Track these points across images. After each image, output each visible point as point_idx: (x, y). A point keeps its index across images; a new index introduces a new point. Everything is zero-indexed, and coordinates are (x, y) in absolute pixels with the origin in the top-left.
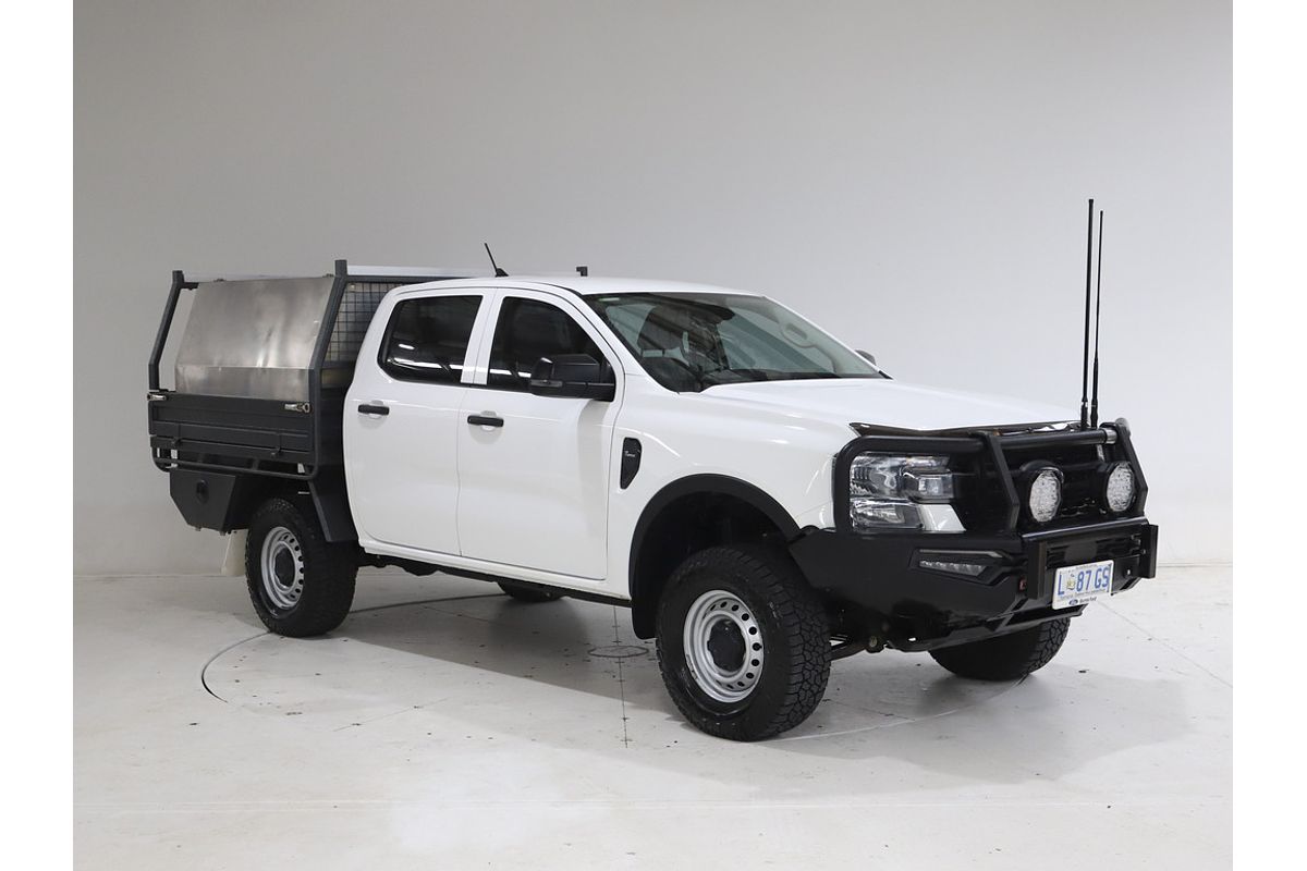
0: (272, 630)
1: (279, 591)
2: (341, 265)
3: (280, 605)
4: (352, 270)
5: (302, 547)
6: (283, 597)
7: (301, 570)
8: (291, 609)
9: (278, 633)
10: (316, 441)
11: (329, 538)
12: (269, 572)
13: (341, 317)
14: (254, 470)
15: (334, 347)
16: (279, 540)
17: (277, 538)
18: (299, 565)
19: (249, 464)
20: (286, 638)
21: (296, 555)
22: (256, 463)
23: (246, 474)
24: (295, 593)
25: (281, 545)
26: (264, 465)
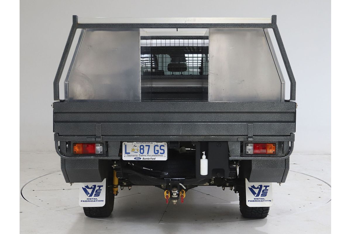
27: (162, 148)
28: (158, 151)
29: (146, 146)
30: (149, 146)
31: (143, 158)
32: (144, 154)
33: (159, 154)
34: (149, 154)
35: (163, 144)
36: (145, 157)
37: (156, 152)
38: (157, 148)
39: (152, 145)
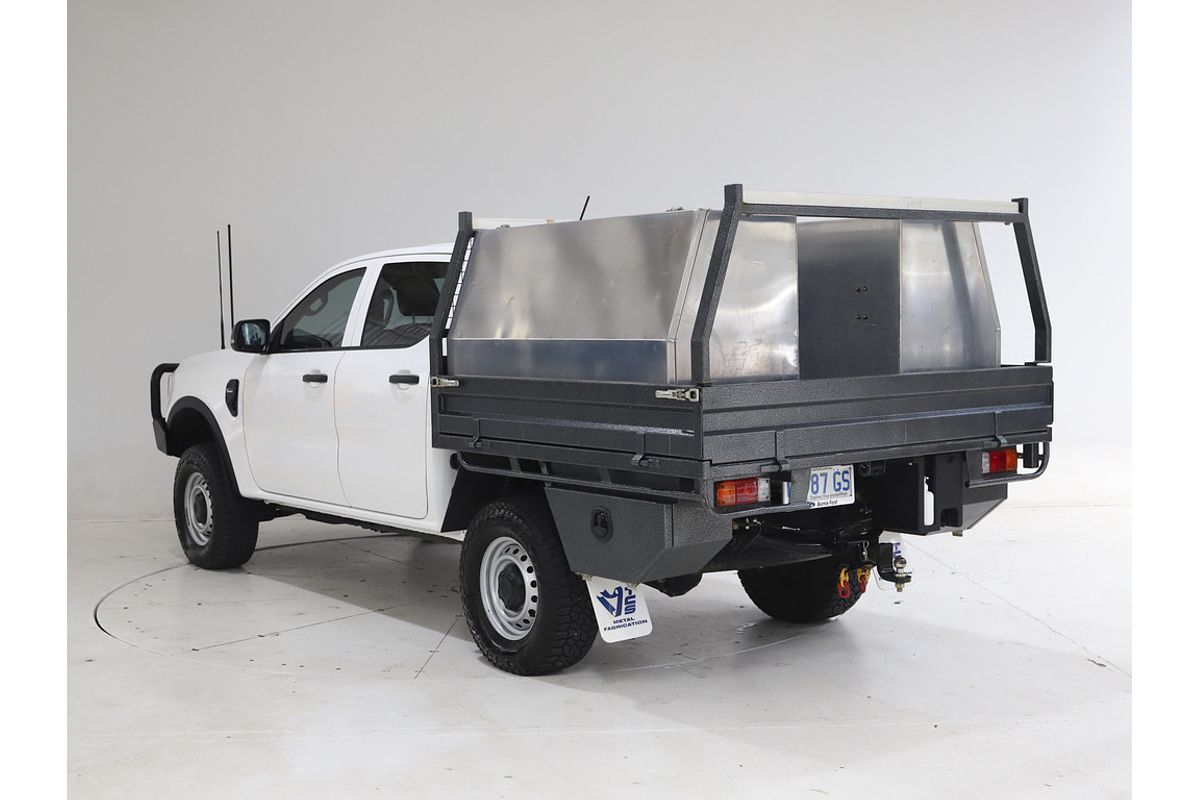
27: (846, 476)
28: (839, 484)
29: (822, 475)
30: (825, 475)
31: (819, 504)
32: (818, 494)
33: (842, 490)
34: (827, 494)
35: (846, 468)
36: (821, 502)
37: (837, 487)
38: (839, 478)
39: (830, 472)
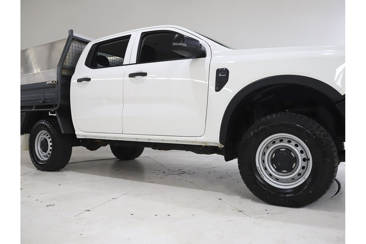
0: (39, 169)
1: (41, 154)
2: (71, 32)
3: (42, 160)
4: (75, 34)
5: (52, 137)
6: (42, 156)
7: (51, 146)
8: (46, 161)
9: (41, 170)
10: (59, 95)
11: (63, 132)
12: (38, 148)
13: (70, 51)
14: (33, 110)
15: (67, 60)
16: (42, 135)
17: (42, 134)
18: (50, 144)
19: (31, 107)
20: (44, 172)
21: (49, 140)
22: (34, 107)
23: (30, 112)
24: (48, 155)
25: (44, 137)
26: (37, 107)
